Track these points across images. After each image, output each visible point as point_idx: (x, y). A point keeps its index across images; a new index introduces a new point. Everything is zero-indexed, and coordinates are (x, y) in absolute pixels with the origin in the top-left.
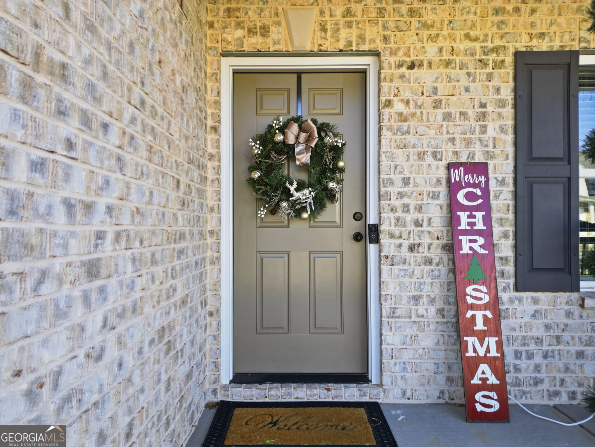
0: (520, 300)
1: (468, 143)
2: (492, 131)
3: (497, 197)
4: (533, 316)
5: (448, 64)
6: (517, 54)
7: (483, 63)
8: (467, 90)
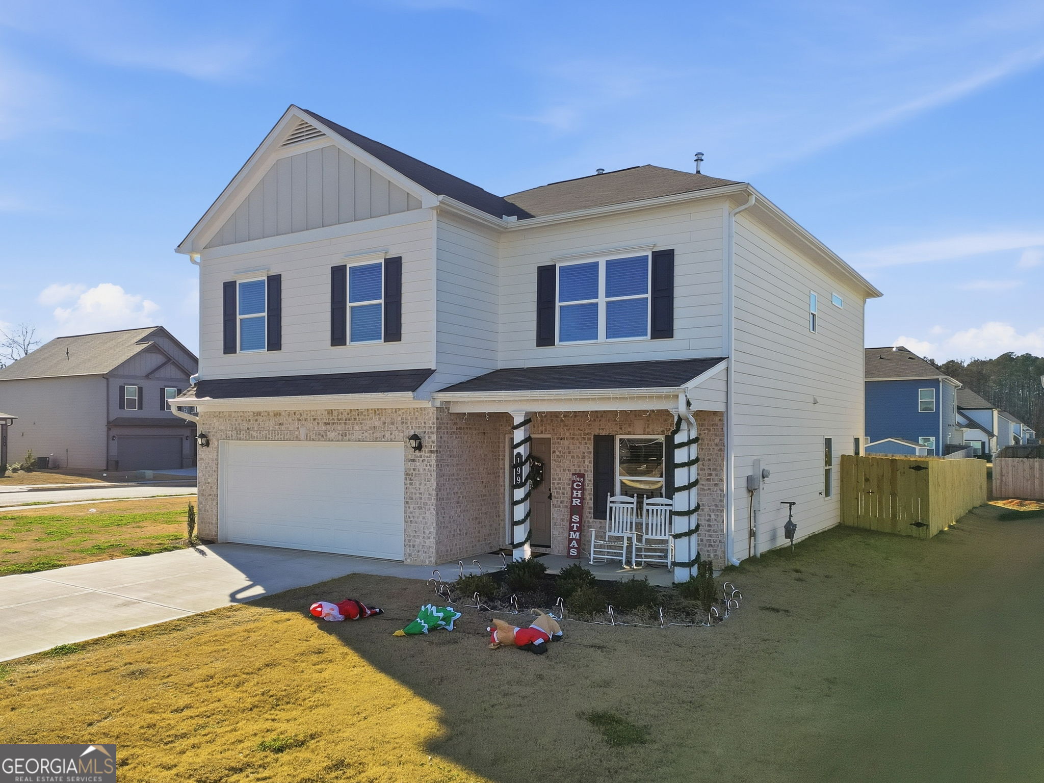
0: (595, 522)
1: (579, 466)
2: (587, 463)
3: (588, 486)
4: (600, 528)
5: (573, 438)
6: (595, 436)
7: (584, 439)
8: (579, 448)
